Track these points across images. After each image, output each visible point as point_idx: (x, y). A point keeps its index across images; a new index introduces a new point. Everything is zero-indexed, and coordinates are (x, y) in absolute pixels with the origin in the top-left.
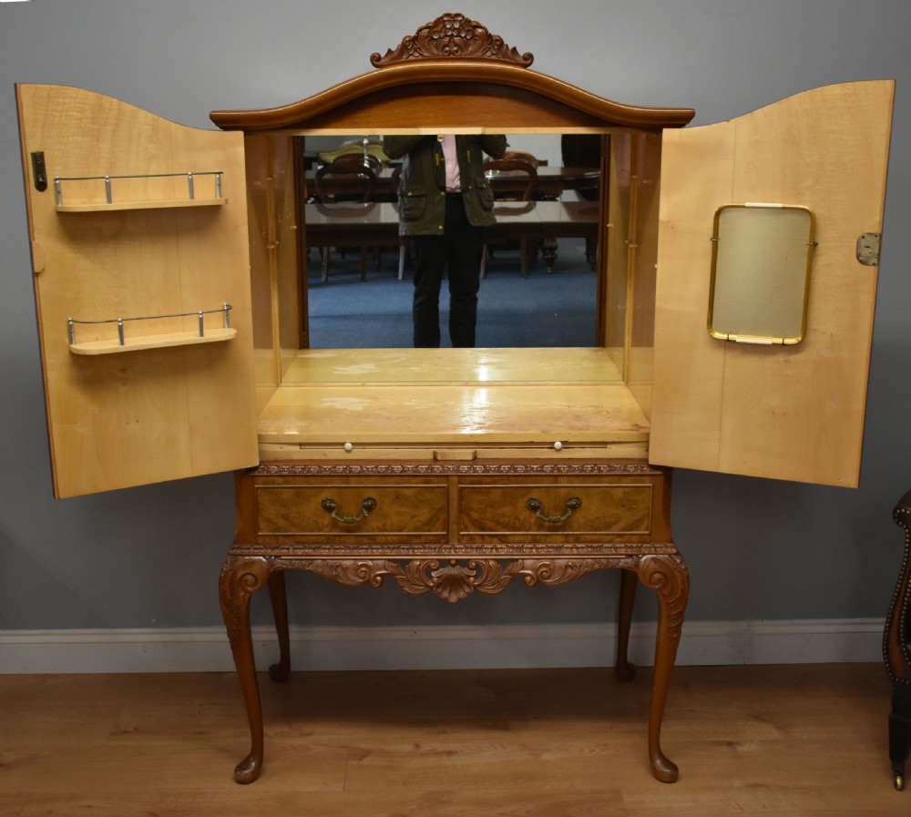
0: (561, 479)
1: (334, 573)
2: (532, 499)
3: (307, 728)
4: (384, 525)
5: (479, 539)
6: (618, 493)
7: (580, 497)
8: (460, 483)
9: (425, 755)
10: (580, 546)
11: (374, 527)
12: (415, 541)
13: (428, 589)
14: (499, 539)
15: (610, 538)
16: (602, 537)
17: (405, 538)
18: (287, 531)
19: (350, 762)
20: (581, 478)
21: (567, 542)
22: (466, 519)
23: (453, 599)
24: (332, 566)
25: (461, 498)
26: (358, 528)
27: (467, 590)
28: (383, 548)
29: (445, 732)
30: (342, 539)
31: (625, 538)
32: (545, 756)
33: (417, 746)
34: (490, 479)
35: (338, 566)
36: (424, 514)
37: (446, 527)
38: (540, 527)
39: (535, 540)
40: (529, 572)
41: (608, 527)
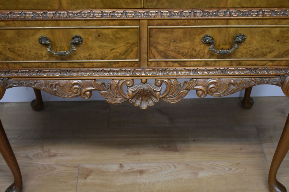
0: (231, 21)
1: (54, 89)
2: (207, 36)
4: (90, 55)
5: (164, 64)
6: (276, 32)
7: (245, 34)
8: (149, 25)
10: (241, 68)
11: (82, 57)
12: (114, 65)
13: (125, 100)
14: (180, 64)
15: (264, 63)
16: (258, 63)
17: (107, 64)
18: (15, 60)
20: (248, 20)
21: (231, 65)
22: (154, 50)
23: (144, 106)
24: (52, 85)
25: (150, 36)
26: (70, 57)
27: (155, 100)
28: (89, 71)
30: (58, 65)
31: (275, 63)
34: (174, 22)
35: (56, 85)
36: (121, 47)
37: (139, 55)
38: (212, 55)
39: (206, 64)
40: (201, 87)
41: (264, 55)
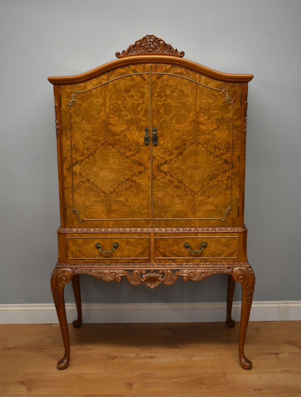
0: (199, 234)
1: (101, 276)
2: (186, 243)
3: (89, 347)
4: (122, 254)
5: (163, 261)
6: (224, 240)
7: (207, 242)
8: (155, 236)
9: (141, 358)
10: (207, 263)
11: (118, 256)
12: (136, 262)
13: (141, 283)
14: (172, 261)
15: (220, 260)
16: (217, 260)
17: (131, 260)
18: (80, 258)
19: (108, 361)
20: (207, 234)
21: (202, 262)
22: (158, 252)
23: (152, 287)
24: (99, 273)
25: (155, 243)
26: (111, 256)
27: (158, 283)
28: (122, 265)
29: (150, 349)
30: (104, 261)
31: (227, 260)
32: (194, 359)
33: (138, 354)
34: (168, 234)
35: (102, 273)
36: (139, 250)
37: (149, 255)
38: (190, 255)
39: (188, 261)
40: (186, 275)
41: (220, 255)
